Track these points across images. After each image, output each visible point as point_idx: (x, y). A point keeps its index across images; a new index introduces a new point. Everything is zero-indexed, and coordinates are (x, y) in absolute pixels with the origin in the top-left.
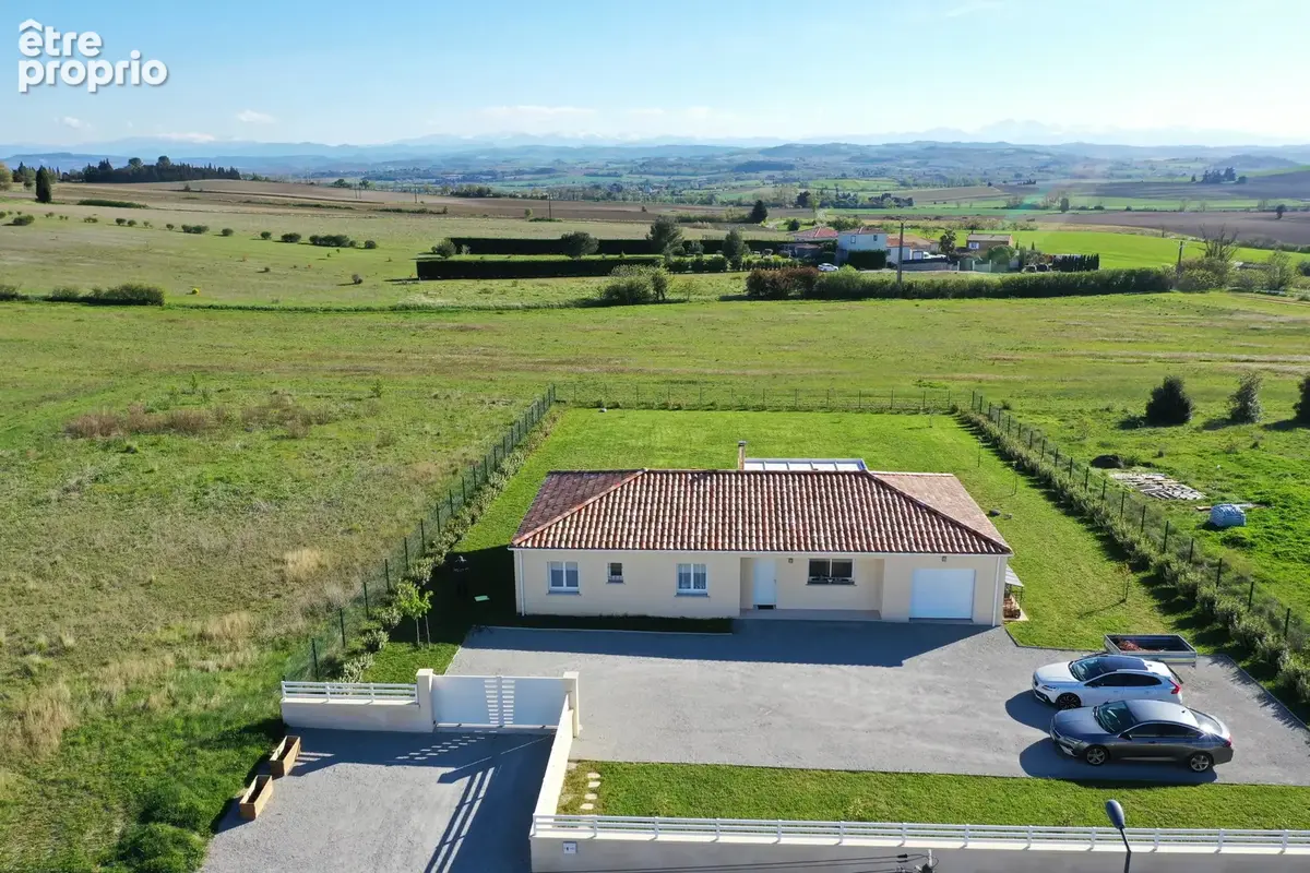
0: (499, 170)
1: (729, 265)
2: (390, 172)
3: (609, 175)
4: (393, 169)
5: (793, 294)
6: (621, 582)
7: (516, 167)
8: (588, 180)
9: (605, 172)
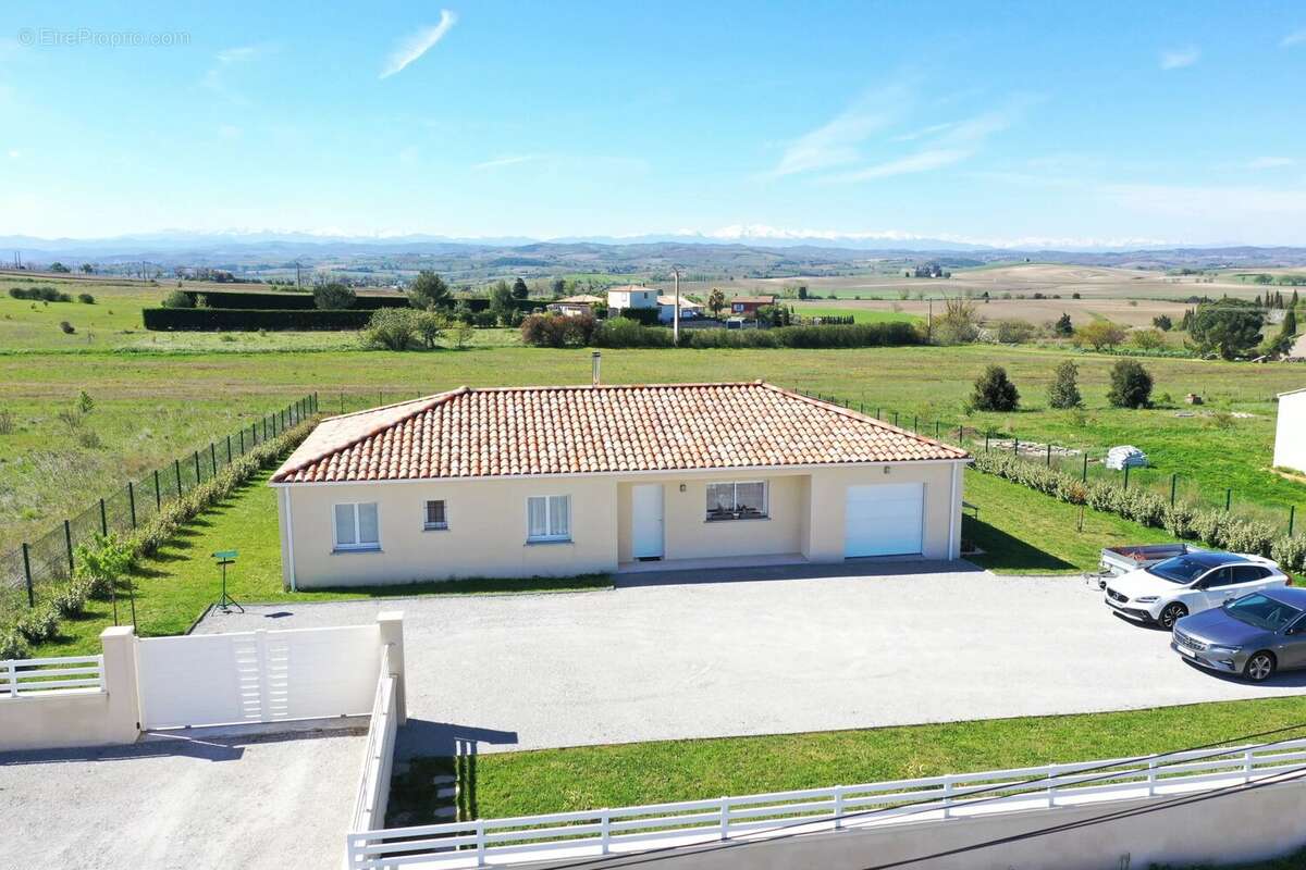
0: (240, 264)
1: (499, 319)
2: (117, 265)
3: (360, 270)
4: (120, 263)
5: (570, 343)
6: (446, 528)
7: (260, 262)
8: (338, 274)
9: (355, 267)
